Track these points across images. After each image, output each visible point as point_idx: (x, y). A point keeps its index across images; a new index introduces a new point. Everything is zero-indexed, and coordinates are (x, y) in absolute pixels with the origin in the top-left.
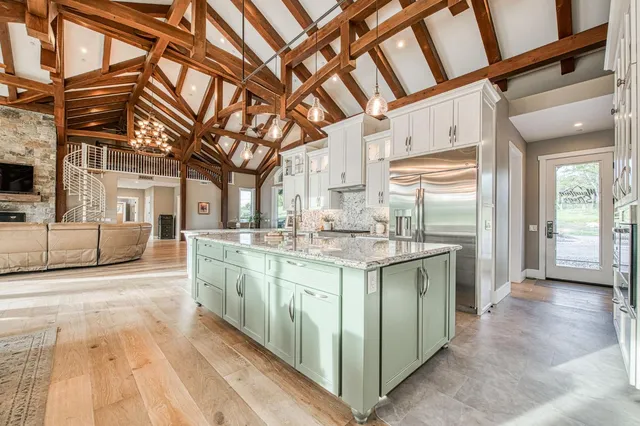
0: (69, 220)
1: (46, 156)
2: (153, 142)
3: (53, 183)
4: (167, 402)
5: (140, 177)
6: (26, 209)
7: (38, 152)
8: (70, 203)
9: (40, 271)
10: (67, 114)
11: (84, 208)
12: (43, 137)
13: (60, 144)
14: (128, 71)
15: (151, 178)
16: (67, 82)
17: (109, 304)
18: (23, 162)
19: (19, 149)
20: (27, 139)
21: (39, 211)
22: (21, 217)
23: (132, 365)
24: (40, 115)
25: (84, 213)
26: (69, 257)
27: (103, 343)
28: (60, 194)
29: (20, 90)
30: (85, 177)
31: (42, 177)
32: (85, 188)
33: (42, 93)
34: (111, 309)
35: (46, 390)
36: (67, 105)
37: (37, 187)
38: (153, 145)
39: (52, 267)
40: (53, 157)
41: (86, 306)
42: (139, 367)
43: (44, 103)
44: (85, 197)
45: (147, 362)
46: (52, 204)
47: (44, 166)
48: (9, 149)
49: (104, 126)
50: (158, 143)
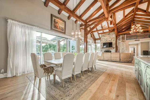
0: (118, 52)
1: (114, 40)
2: (136, 30)
3: (115, 45)
4: (112, 87)
5: (135, 40)
6: (111, 50)
7: (113, 40)
8: (118, 49)
9: (110, 61)
10: (117, 30)
11: (121, 50)
12: (113, 37)
13: (116, 37)
14: (130, 15)
15: (139, 40)
16: (117, 24)
17: (116, 69)
18: (111, 42)
19: (110, 40)
20: (111, 38)
21: (113, 50)
22: (110, 52)
23: (111, 79)
24: (113, 33)
25: (121, 51)
26: (115, 59)
27: (110, 74)
28: (116, 47)
29: (110, 30)
30: (121, 43)
31: (113, 44)
32: (121, 45)
33: (113, 28)
34: (116, 70)
35: (100, 76)
36: (117, 29)
37: (113, 46)
38: (136, 31)
39: (112, 61)
40: (115, 40)
41: (112, 68)
42: (112, 80)
43: (113, 30)
44: (121, 47)
45: (114, 80)
46: (115, 49)
47: (114, 42)
48: (109, 40)
49: (126, 30)
50: (138, 30)
